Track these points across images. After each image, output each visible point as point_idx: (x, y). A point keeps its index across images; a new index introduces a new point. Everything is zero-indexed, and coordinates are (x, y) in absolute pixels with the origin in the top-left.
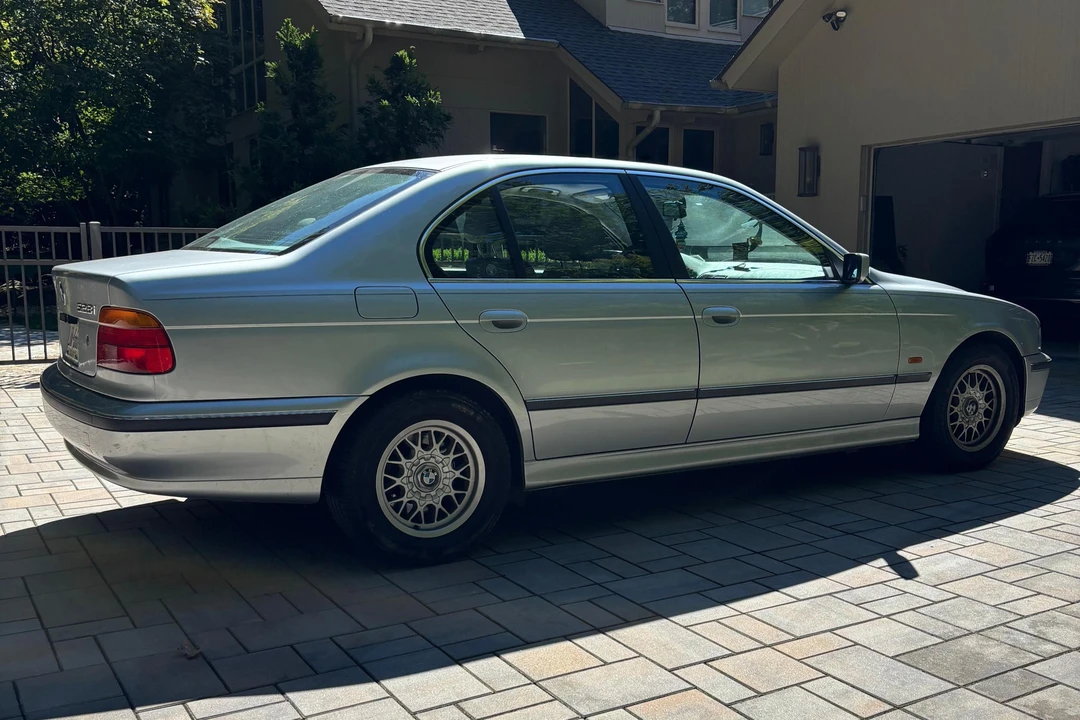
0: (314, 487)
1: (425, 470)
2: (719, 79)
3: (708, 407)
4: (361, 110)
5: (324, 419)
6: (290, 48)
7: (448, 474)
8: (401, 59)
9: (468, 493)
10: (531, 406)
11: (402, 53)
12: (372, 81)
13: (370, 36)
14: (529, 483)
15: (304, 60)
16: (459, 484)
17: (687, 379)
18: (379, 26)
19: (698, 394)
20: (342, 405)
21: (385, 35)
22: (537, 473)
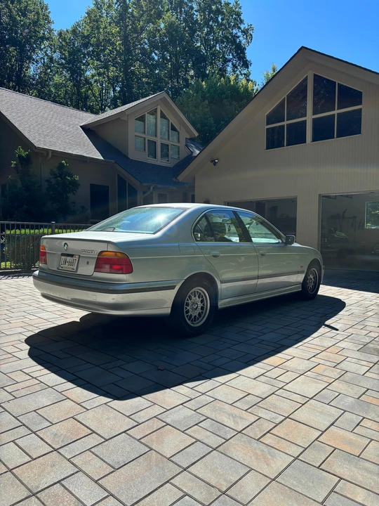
0: (169, 311)
1: (193, 303)
2: (176, 178)
3: (260, 281)
4: (47, 181)
5: (173, 288)
6: (20, 156)
7: (200, 305)
8: (63, 164)
9: (204, 311)
10: (222, 282)
11: (63, 162)
12: (52, 171)
13: (50, 155)
14: (219, 307)
15: (25, 161)
16: (202, 308)
17: (255, 273)
18: (54, 152)
19: (258, 277)
20: (178, 283)
21: (56, 154)
22: (222, 304)
